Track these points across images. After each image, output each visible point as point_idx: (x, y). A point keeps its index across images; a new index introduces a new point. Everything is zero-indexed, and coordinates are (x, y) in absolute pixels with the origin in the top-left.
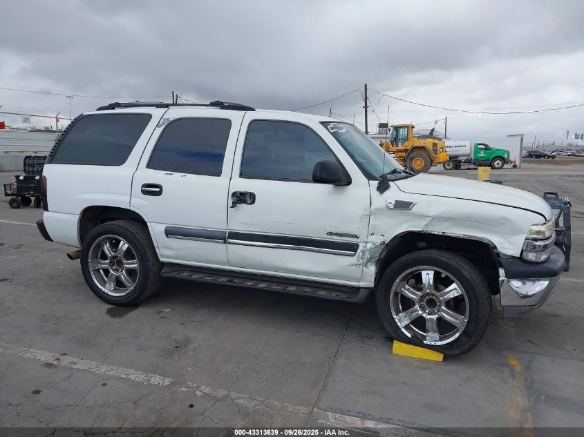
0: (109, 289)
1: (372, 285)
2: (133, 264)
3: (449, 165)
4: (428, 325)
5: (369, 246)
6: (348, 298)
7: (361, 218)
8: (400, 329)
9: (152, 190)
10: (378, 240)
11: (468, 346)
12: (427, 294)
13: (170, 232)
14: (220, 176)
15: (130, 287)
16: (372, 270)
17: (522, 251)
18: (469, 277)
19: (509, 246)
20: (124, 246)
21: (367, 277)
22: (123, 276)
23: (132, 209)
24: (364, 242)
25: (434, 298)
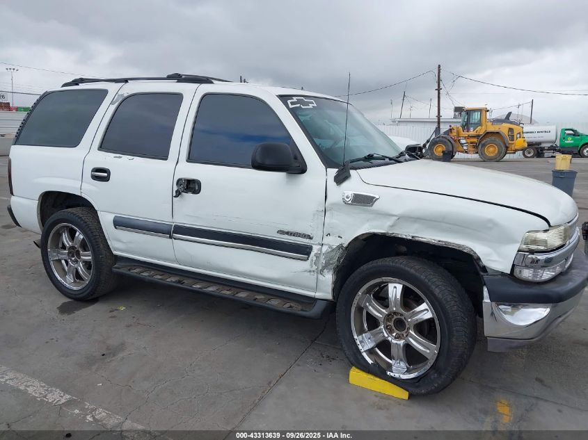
0: (68, 282)
1: (329, 296)
2: (87, 257)
3: (529, 153)
4: (394, 351)
5: (325, 249)
6: (302, 310)
7: (314, 215)
8: (360, 353)
9: (101, 175)
10: (334, 242)
11: (436, 385)
12: (395, 313)
13: (119, 223)
14: (166, 159)
15: (87, 280)
16: (328, 278)
17: (513, 265)
18: (440, 296)
19: (497, 258)
20: (80, 236)
21: (323, 286)
22: (81, 268)
23: (83, 195)
24: (319, 244)
25: (403, 318)
